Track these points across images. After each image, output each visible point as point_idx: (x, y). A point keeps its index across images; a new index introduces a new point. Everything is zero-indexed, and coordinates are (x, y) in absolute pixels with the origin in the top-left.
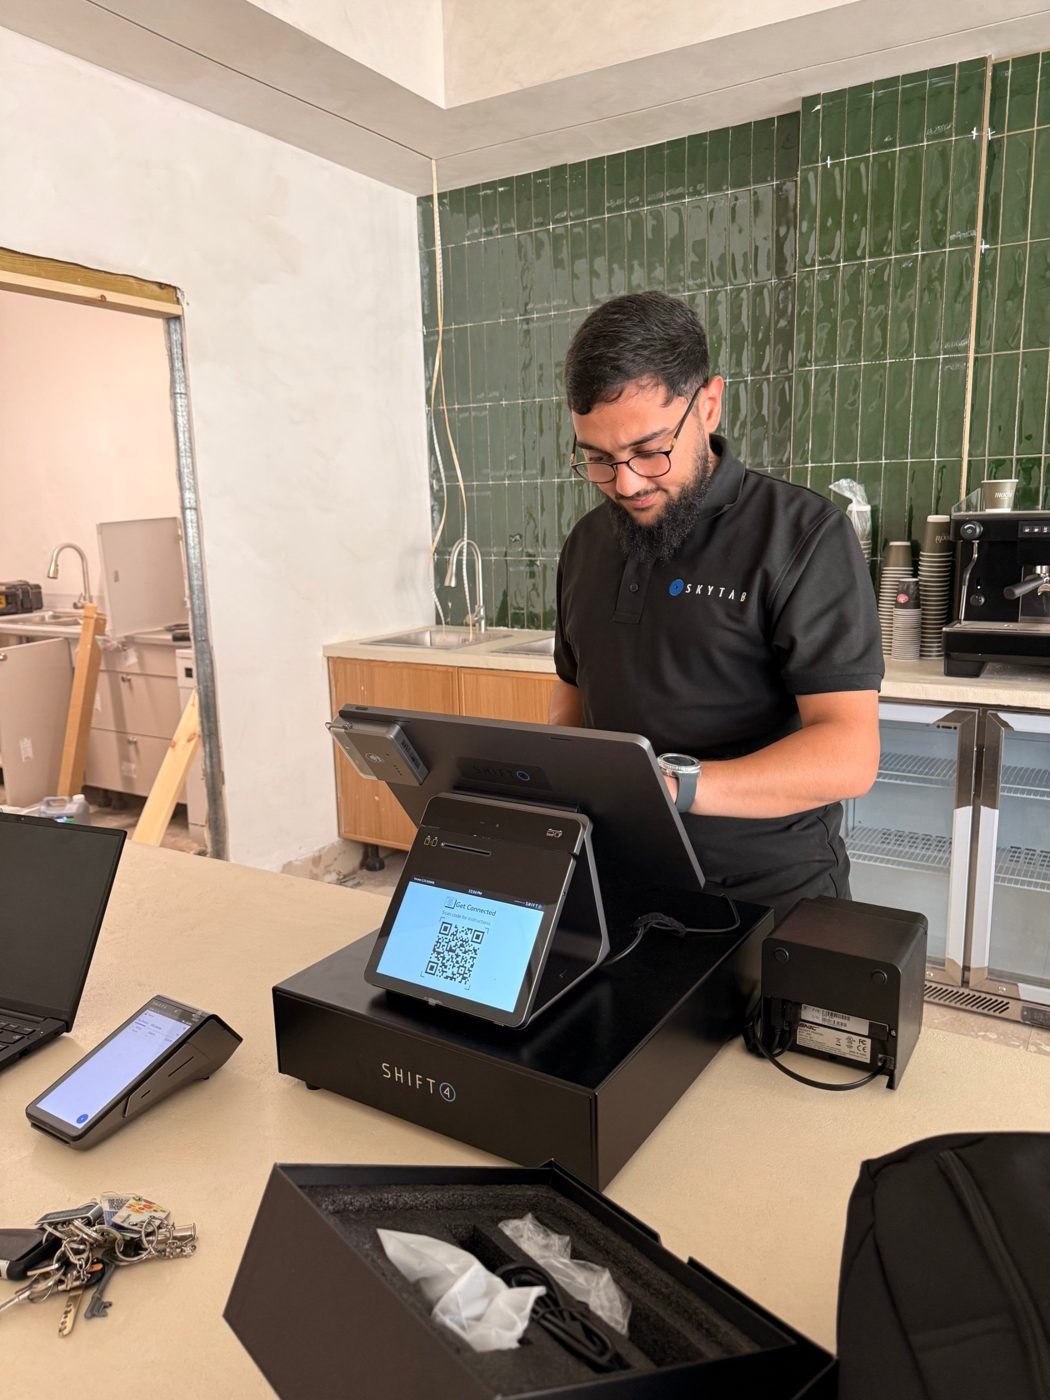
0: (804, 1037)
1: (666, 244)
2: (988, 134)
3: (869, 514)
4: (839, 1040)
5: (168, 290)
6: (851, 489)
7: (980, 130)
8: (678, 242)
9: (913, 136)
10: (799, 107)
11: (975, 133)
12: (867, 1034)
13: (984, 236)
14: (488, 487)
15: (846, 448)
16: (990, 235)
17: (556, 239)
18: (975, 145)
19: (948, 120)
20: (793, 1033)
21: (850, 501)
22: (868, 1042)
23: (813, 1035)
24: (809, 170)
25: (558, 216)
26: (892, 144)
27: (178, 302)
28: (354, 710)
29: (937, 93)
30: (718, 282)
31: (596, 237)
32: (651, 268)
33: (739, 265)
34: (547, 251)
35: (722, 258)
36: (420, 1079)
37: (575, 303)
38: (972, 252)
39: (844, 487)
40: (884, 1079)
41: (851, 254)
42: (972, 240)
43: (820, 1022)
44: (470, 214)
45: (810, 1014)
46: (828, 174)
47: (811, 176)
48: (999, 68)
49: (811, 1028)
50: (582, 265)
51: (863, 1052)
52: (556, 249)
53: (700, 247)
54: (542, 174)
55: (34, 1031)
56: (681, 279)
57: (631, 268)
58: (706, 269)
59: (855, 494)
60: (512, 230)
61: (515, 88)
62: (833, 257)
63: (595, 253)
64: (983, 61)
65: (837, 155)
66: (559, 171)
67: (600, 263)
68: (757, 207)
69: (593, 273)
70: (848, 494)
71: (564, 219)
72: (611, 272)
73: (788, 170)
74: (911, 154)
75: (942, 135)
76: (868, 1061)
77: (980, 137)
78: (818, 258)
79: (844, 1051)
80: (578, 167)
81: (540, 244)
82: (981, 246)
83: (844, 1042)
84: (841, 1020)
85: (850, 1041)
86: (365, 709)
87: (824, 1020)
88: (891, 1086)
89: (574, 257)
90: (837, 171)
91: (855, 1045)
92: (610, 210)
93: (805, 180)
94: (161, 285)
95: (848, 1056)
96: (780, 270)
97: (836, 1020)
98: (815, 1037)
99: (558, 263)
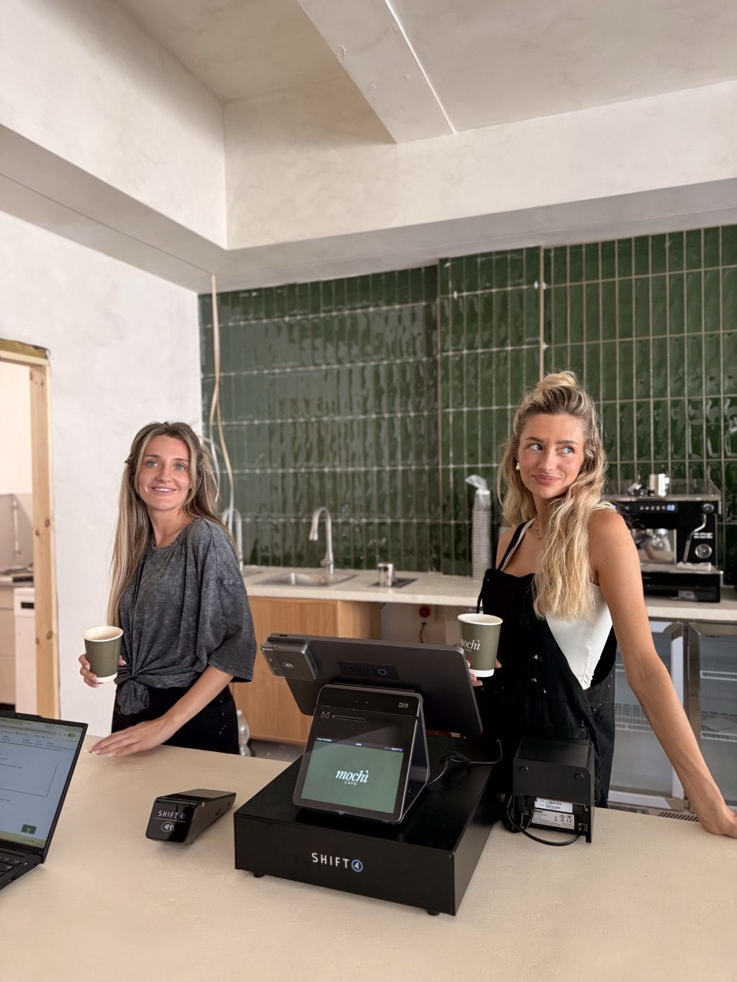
0: (537, 818)
1: (360, 334)
2: (544, 286)
3: (489, 497)
4: (556, 817)
5: (40, 351)
6: (478, 481)
7: (539, 283)
8: (367, 333)
9: (502, 284)
10: (437, 263)
11: (536, 285)
12: (571, 812)
13: (545, 340)
14: (244, 474)
15: (473, 456)
16: (548, 340)
17: (290, 326)
18: (537, 291)
19: (521, 277)
20: (531, 816)
21: (477, 488)
22: (573, 816)
23: (541, 816)
24: (444, 299)
25: (291, 313)
26: (491, 288)
27: (46, 357)
28: (278, 637)
29: (513, 261)
30: (392, 357)
31: (315, 327)
32: (350, 347)
33: (404, 348)
34: (285, 332)
35: (394, 344)
36: (338, 860)
37: (304, 365)
38: (538, 349)
39: (474, 480)
40: (584, 838)
41: (471, 347)
42: (538, 342)
43: (545, 808)
44: (234, 306)
45: (540, 803)
46: (456, 303)
47: (446, 302)
48: (547, 251)
49: (540, 812)
50: (307, 343)
51: (570, 823)
52: (290, 332)
53: (380, 336)
54: (281, 287)
55: (20, 863)
56: (368, 355)
57: (338, 347)
58: (384, 350)
59: (480, 484)
60: (261, 319)
61: (273, 242)
62: (460, 347)
63: (315, 336)
64: (538, 248)
65: (460, 291)
66: (292, 287)
67: (319, 342)
68: (414, 316)
69: (314, 348)
70: (476, 485)
71: (295, 315)
72: (325, 348)
73: (431, 296)
74: (502, 294)
75: (518, 284)
76: (573, 828)
77: (539, 288)
78: (451, 348)
79: (560, 824)
80: (304, 286)
81: (279, 329)
82: (544, 346)
83: (559, 819)
84: (556, 805)
85: (562, 816)
86: (286, 636)
87: (547, 806)
88: (589, 840)
89: (303, 337)
90: (460, 302)
91: (565, 819)
92: (325, 312)
93: (442, 306)
94: (36, 347)
95: (562, 827)
96: (429, 353)
97: (554, 805)
98: (542, 817)
99: (292, 341)
